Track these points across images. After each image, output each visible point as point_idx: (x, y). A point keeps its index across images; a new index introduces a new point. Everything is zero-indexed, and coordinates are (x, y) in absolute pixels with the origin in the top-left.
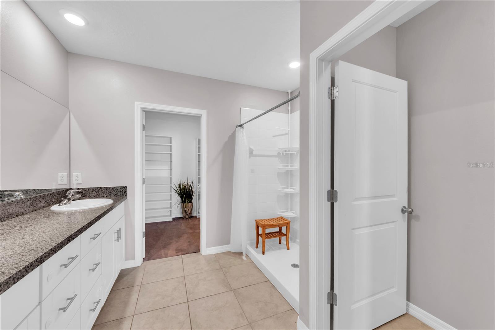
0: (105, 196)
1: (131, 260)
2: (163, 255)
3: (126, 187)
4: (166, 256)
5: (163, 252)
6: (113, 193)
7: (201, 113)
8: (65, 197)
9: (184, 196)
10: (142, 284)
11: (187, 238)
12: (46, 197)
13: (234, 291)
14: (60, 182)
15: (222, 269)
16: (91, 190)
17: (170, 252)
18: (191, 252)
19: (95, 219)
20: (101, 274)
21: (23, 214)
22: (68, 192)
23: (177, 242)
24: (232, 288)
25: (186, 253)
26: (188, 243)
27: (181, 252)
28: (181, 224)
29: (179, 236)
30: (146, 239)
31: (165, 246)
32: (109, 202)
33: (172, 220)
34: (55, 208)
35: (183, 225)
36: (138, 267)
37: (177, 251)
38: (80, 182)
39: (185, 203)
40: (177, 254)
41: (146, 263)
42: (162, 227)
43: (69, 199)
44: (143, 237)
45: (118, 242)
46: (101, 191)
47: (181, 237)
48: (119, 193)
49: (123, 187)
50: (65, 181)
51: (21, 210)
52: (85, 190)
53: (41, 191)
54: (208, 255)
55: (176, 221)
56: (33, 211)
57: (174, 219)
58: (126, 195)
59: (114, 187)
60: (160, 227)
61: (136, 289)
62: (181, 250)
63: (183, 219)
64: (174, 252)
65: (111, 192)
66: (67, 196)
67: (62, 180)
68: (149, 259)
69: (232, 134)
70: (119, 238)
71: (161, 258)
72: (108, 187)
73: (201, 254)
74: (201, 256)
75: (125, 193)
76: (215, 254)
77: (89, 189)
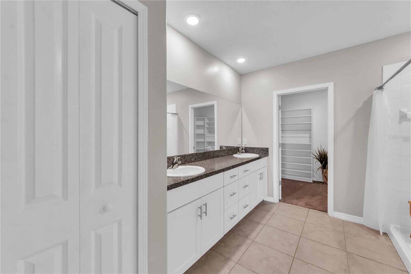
0: (257, 153)
1: (270, 197)
2: (294, 203)
3: (268, 148)
4: (296, 204)
5: (295, 201)
6: (261, 152)
7: (327, 86)
8: (239, 151)
9: (324, 162)
10: (275, 213)
11: (320, 199)
12: (232, 150)
13: (348, 253)
14: (238, 144)
15: (344, 233)
16: (251, 149)
17: (300, 203)
18: (318, 209)
19: (246, 162)
20: (250, 193)
21: (224, 156)
22: (239, 148)
23: (310, 199)
24: (347, 250)
25: (313, 208)
26: (319, 203)
27: (309, 206)
28: (320, 187)
29: (313, 195)
30: (282, 186)
31: (298, 198)
32: (257, 156)
33: (312, 182)
34: (235, 155)
35: (320, 188)
36: (275, 203)
37: (306, 205)
38: (246, 144)
39: (325, 169)
40: (306, 206)
41: (281, 203)
42: (301, 185)
43: (240, 152)
44: (280, 185)
45: (261, 180)
46: (255, 149)
47: (315, 196)
48: (264, 152)
49: (266, 148)
50: (240, 143)
51: (224, 154)
52: (248, 149)
53: (232, 147)
54: (335, 218)
55: (315, 183)
56: (227, 155)
57: (314, 182)
58: (268, 153)
59: (262, 148)
60: (299, 184)
61: (270, 213)
62: (310, 205)
63: (324, 183)
64: (304, 205)
65: (260, 151)
66: (239, 150)
67: (239, 142)
68: (284, 202)
69: (368, 98)
70: (261, 178)
71: (292, 204)
72: (259, 148)
73: (328, 215)
74: (328, 216)
75: (267, 152)
76: (343, 220)
77: (250, 148)
